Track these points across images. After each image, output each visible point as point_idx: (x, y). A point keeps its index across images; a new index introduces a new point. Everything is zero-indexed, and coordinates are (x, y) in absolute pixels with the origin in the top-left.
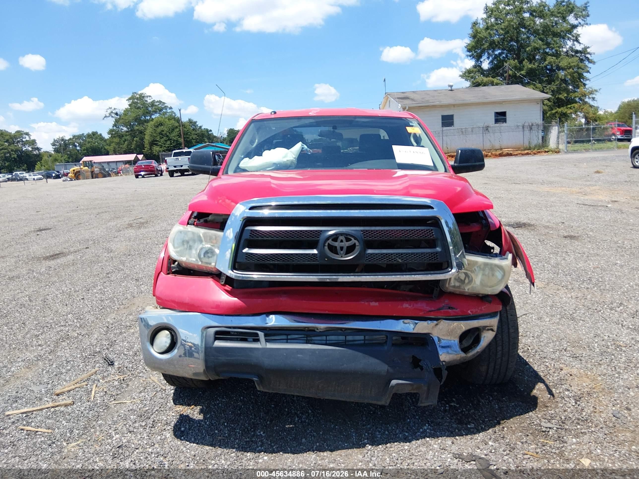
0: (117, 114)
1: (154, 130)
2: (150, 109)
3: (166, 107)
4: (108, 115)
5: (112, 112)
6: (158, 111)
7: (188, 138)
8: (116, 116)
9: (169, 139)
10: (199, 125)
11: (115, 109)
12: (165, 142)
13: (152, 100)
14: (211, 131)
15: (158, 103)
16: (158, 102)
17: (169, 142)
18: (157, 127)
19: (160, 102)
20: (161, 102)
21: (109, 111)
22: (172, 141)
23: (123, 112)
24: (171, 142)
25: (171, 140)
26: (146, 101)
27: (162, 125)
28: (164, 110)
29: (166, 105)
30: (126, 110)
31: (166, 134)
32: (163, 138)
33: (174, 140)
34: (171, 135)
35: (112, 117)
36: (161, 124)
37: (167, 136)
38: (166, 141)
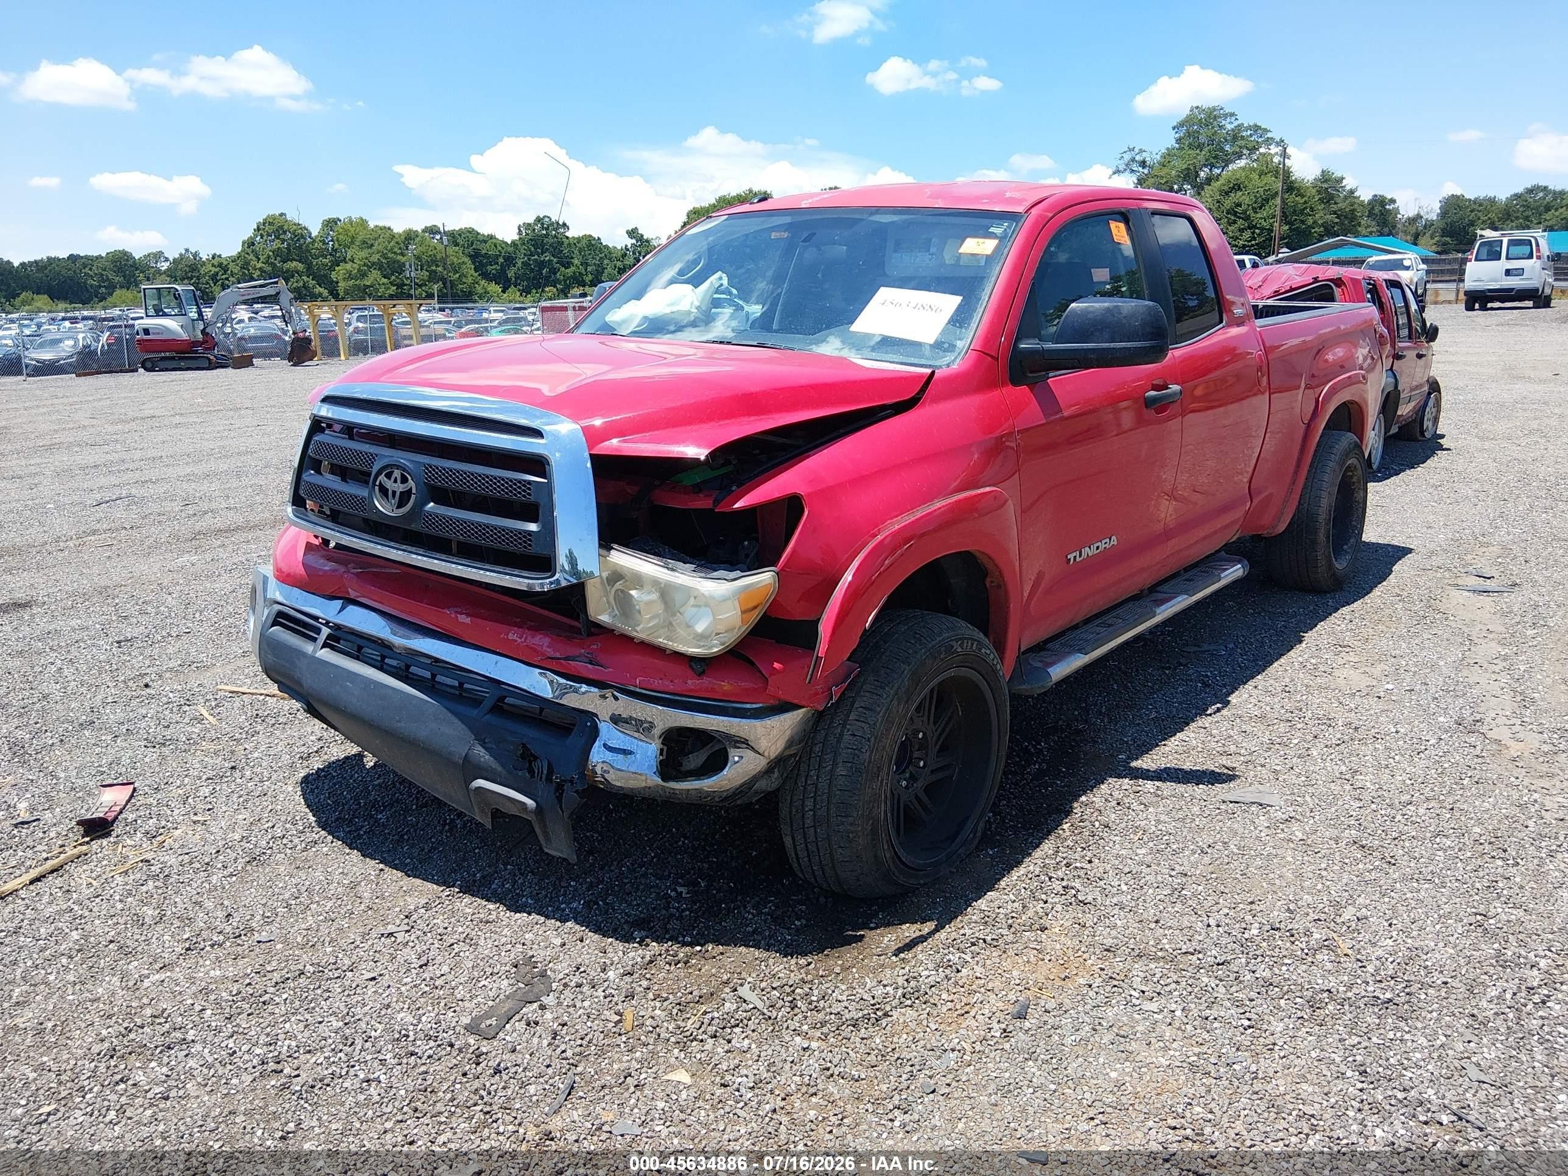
0: (1143, 164)
1: (1218, 202)
2: (1227, 148)
3: (1269, 141)
4: (1123, 167)
5: (1133, 160)
6: (1245, 151)
7: (1303, 222)
8: (1140, 169)
9: (1252, 227)
10: (1348, 188)
11: (1141, 151)
12: (1238, 234)
13: (1236, 123)
14: (1393, 201)
15: (1249, 132)
16: (1249, 128)
17: (1247, 234)
18: (1227, 193)
19: (1256, 128)
20: (1259, 127)
21: (1127, 157)
22: (1257, 231)
23: (1158, 157)
24: (1253, 233)
25: (1255, 227)
26: (1221, 127)
27: (1239, 189)
28: (1262, 150)
29: (1269, 135)
30: (1169, 155)
31: (1245, 212)
32: (1235, 222)
33: (1262, 229)
34: (1259, 215)
35: (1132, 171)
36: (1237, 187)
37: (1247, 218)
38: (1241, 230)
